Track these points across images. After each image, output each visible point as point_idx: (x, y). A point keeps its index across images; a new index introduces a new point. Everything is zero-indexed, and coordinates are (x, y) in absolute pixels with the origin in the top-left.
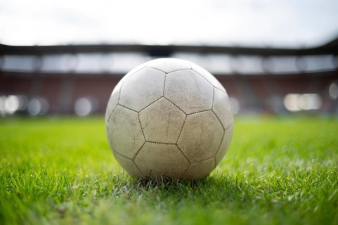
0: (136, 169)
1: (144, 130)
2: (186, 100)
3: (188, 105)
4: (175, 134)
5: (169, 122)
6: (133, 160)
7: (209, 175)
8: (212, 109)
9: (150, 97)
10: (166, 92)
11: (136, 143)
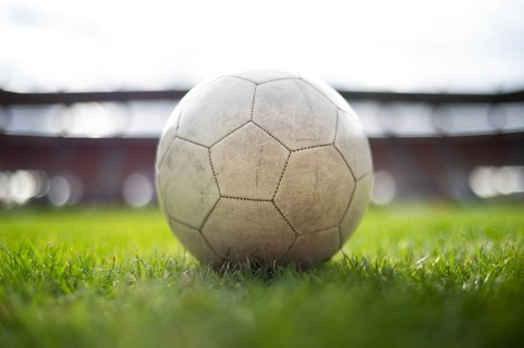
0: (205, 246)
1: (218, 177)
2: (290, 126)
3: (292, 136)
4: (271, 183)
5: (260, 163)
6: (200, 230)
7: (328, 258)
8: (333, 144)
9: (230, 122)
10: (256, 114)
11: (205, 201)
